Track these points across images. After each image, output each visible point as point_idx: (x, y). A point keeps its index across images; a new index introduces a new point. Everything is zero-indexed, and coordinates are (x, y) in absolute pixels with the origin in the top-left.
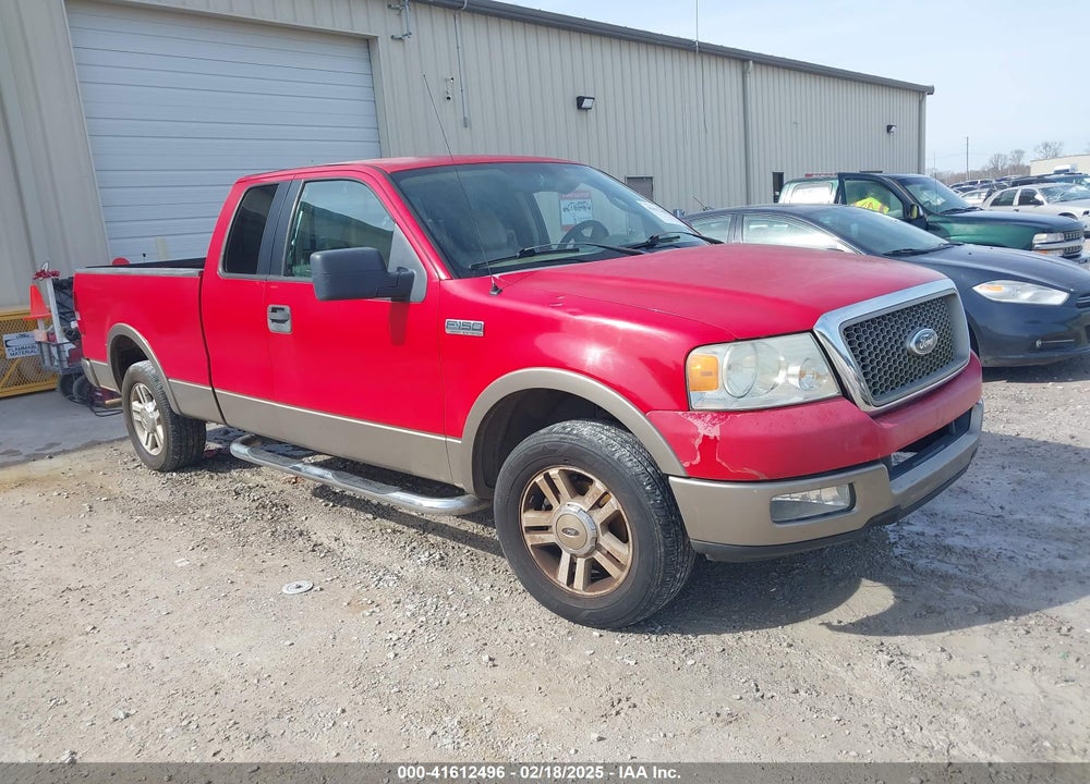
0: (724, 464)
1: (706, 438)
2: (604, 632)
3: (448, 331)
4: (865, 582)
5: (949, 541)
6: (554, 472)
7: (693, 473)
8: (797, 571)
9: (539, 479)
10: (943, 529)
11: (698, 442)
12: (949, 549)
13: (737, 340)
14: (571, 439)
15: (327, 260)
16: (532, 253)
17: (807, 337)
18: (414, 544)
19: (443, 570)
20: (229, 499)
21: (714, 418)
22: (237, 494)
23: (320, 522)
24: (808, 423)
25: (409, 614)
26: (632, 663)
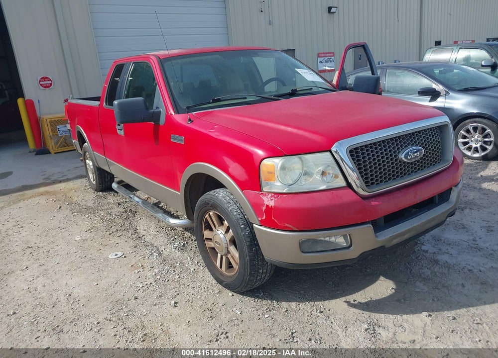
0: (276, 220)
1: (267, 206)
2: (234, 294)
3: (172, 140)
4: (382, 278)
5: (439, 257)
6: (211, 213)
7: (262, 223)
8: (348, 268)
9: (207, 216)
10: (440, 250)
11: (264, 208)
12: (436, 262)
13: (286, 155)
14: (214, 199)
15: (119, 104)
16: (219, 100)
17: (328, 154)
18: (176, 237)
19: (181, 251)
20: (115, 207)
21: (272, 196)
22: (119, 204)
23: (145, 222)
24: (322, 201)
25: (153, 274)
26: (239, 313)
